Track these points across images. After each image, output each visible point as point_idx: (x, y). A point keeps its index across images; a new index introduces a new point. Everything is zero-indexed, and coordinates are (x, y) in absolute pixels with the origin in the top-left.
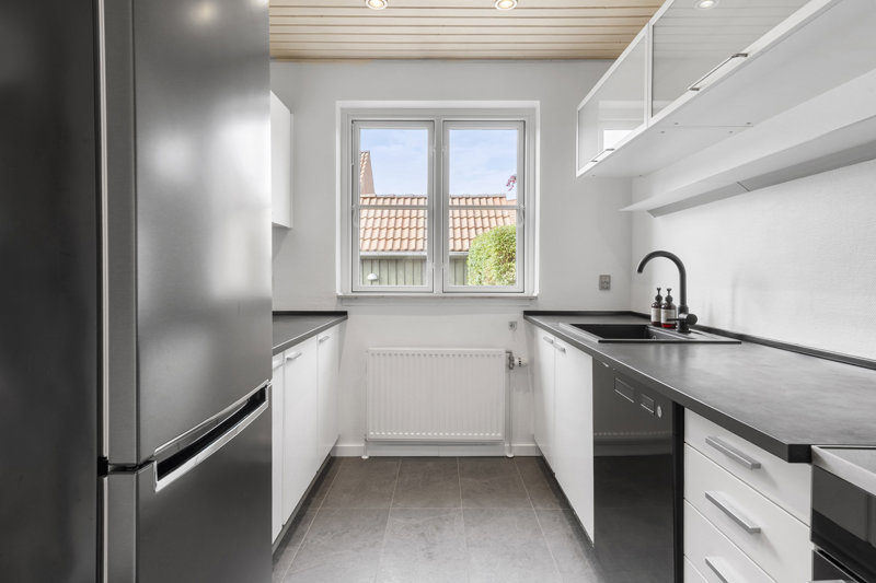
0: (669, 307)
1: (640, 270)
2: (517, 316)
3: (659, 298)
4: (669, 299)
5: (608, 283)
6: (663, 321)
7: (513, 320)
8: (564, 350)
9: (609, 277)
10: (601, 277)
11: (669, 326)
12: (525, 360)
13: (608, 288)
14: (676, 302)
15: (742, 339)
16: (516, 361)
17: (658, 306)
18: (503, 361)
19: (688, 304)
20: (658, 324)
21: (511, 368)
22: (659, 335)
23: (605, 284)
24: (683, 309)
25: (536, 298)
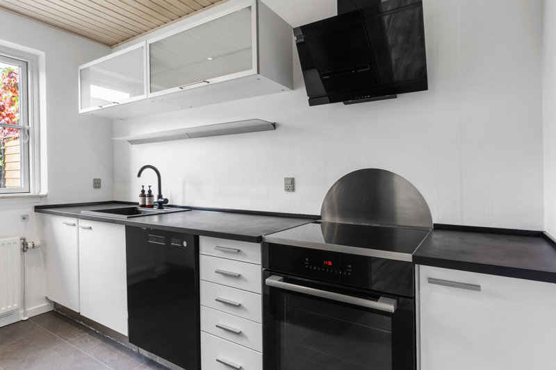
0: (150, 195)
1: (139, 175)
2: (29, 210)
3: (143, 191)
4: (150, 191)
5: (100, 184)
6: (147, 204)
7: (24, 214)
8: (90, 228)
9: (100, 180)
10: (95, 180)
11: (151, 206)
12: (37, 243)
13: (99, 187)
14: (155, 193)
15: (190, 209)
16: (30, 245)
17: (143, 195)
18: (19, 246)
19: (162, 193)
20: (144, 206)
21: (24, 251)
22: (145, 212)
23: (97, 184)
24: (160, 196)
25: (46, 196)
